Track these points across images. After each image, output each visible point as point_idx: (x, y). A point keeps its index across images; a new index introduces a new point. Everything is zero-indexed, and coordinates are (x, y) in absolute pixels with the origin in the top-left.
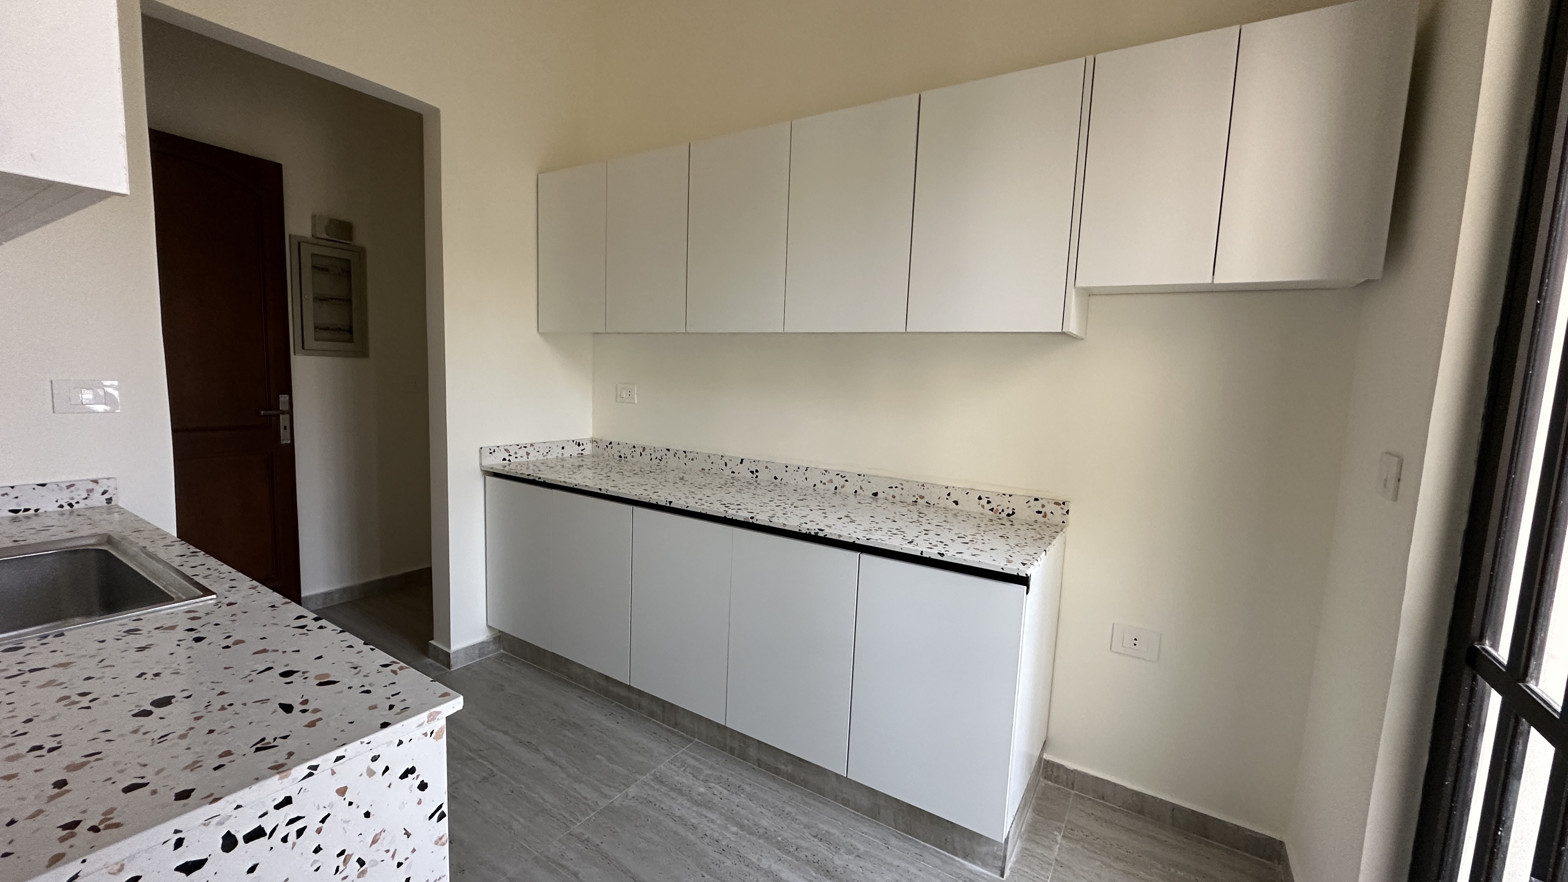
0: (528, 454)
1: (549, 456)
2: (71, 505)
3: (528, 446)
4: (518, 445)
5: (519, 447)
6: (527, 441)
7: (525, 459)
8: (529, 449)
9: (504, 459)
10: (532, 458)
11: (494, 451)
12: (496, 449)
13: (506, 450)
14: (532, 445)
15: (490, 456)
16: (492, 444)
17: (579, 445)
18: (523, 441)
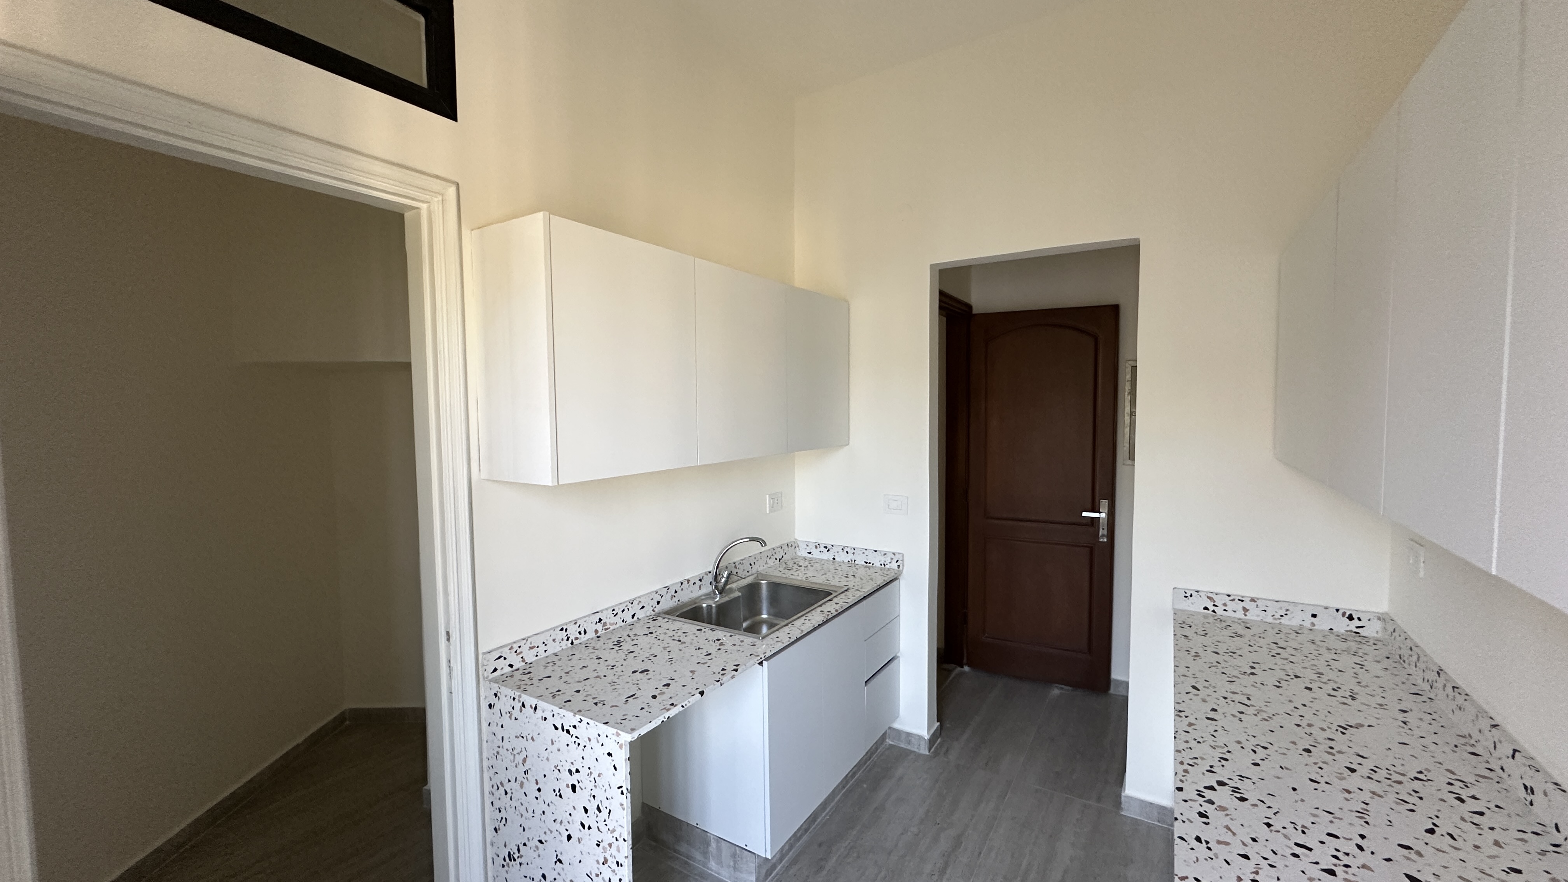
0: (1245, 610)
1: (1284, 621)
2: (884, 565)
3: (1247, 600)
4: (1229, 596)
5: (1231, 598)
6: (1249, 593)
7: (1240, 614)
8: (1247, 604)
9: (1206, 608)
10: (1251, 616)
11: (1191, 596)
12: (1194, 594)
13: (1208, 597)
14: (1253, 600)
15: (1185, 601)
16: (1192, 586)
17: (1351, 618)
18: (1237, 592)
